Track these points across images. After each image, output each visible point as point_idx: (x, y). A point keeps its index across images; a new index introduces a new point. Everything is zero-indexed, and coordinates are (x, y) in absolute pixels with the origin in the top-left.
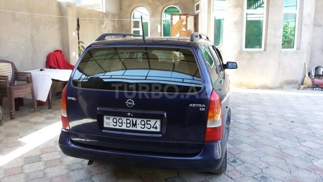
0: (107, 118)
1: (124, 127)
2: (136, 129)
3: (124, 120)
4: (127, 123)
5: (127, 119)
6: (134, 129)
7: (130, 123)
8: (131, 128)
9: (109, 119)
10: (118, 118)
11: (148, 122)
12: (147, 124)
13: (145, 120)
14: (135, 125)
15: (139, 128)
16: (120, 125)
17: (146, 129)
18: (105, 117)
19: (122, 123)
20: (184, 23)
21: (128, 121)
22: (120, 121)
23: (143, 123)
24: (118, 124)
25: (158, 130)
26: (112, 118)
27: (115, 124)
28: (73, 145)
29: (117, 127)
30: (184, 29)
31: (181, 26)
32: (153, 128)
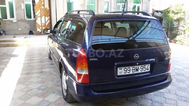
0: (120, 69)
1: (131, 73)
2: (138, 72)
3: (131, 68)
4: (133, 70)
5: (133, 67)
6: (137, 72)
7: (134, 70)
8: (135, 73)
9: (122, 69)
10: (127, 68)
11: (145, 67)
12: (144, 68)
13: (143, 66)
14: (137, 70)
15: (139, 71)
16: (129, 72)
17: (143, 71)
18: (118, 69)
19: (130, 70)
20: (43, 3)
21: (134, 69)
22: (129, 69)
23: (142, 68)
24: (127, 71)
25: (149, 70)
26: (123, 68)
27: (125, 72)
28: (96, 94)
29: (127, 73)
30: (43, 7)
31: (41, 5)
32: (147, 69)
